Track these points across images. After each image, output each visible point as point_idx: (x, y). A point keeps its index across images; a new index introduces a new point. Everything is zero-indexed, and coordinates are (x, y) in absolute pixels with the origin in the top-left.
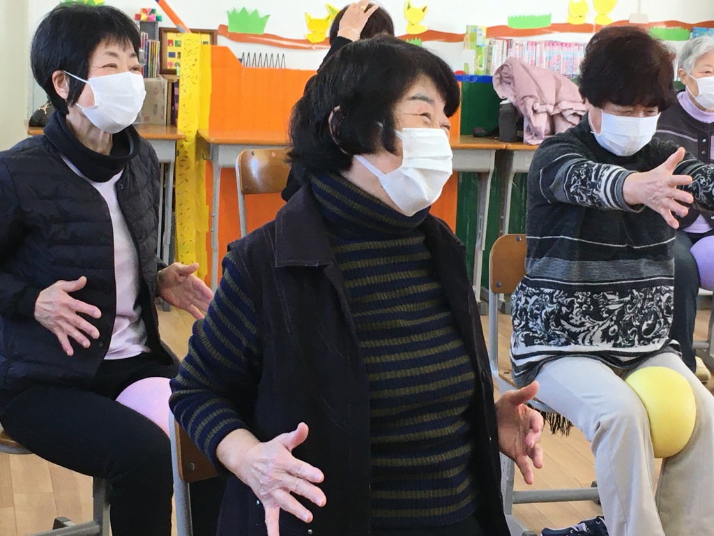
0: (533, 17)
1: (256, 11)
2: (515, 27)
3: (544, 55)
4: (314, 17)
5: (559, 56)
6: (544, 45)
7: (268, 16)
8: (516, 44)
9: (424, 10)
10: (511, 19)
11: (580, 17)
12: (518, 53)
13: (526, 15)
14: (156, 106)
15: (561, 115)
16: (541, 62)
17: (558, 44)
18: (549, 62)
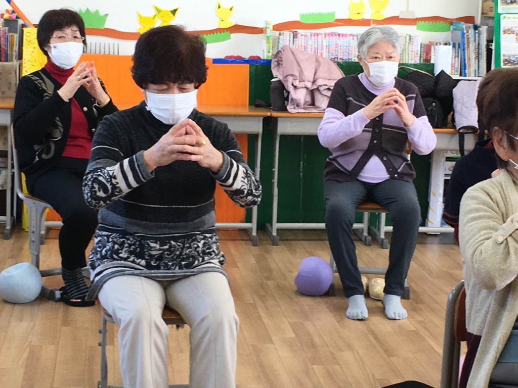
0: (320, 15)
1: (97, 10)
2: (305, 22)
3: (325, 44)
4: (143, 15)
5: (337, 44)
6: (324, 36)
7: (107, 15)
8: (302, 35)
9: (231, 9)
10: (302, 16)
11: (359, 13)
12: (303, 42)
13: (314, 13)
14: (10, 83)
15: (318, 89)
16: (322, 49)
17: (336, 35)
18: (329, 48)
